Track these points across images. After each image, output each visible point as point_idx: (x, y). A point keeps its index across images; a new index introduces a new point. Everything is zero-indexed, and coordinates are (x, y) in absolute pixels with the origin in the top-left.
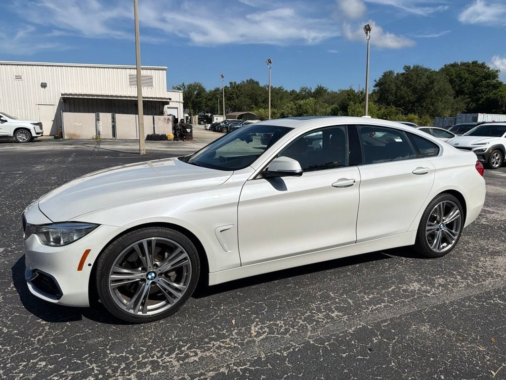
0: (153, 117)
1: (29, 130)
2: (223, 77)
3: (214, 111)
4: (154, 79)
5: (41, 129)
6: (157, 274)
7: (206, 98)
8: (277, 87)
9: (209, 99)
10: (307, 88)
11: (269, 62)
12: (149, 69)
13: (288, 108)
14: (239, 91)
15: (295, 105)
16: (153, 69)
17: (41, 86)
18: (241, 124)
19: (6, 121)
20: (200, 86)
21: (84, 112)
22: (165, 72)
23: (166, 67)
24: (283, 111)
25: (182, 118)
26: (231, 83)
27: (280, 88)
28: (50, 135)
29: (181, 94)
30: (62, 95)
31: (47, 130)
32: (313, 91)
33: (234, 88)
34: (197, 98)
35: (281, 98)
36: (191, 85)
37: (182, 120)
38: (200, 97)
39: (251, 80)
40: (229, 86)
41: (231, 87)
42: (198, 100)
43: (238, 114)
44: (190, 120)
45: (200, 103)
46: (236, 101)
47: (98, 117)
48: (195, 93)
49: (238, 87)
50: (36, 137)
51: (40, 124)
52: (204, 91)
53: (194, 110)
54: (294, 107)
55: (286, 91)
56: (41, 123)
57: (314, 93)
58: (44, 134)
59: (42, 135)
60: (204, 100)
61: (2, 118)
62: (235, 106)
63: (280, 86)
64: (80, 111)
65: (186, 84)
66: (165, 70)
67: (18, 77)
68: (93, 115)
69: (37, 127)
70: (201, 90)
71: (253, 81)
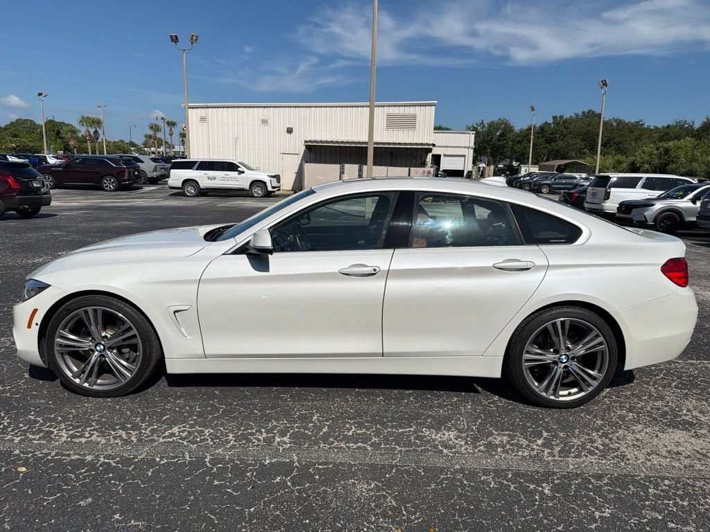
0: (409, 170)
1: (264, 183)
2: (533, 110)
3: (523, 160)
4: (418, 118)
5: (279, 182)
6: (106, 347)
7: (512, 141)
8: (633, 122)
9: (518, 142)
10: (686, 122)
11: (604, 85)
12: (412, 106)
13: (644, 153)
14: (567, 128)
15: (657, 149)
16: (418, 106)
17: (287, 131)
18: (552, 178)
19: (243, 172)
20: (506, 124)
21: (330, 163)
22: (433, 108)
23: (436, 102)
24: (634, 158)
25: (470, 170)
26: (554, 118)
27: (638, 122)
28: (292, 190)
29: (473, 136)
30: (306, 142)
31: (287, 183)
32: (697, 126)
33: (558, 124)
34: (499, 140)
35: (638, 139)
36: (492, 123)
37: (469, 172)
38: (504, 140)
39: (589, 112)
40: (550, 121)
41: (554, 123)
42: (501, 143)
43: (557, 163)
44: (482, 172)
45: (503, 147)
46: (560, 143)
47: (343, 169)
48: (498, 134)
49: (565, 122)
50: (274, 192)
51: (277, 177)
52: (512, 131)
53: (494, 158)
54: (655, 152)
55: (648, 127)
56: (279, 175)
57: (698, 130)
58: (281, 188)
59: (279, 190)
60: (510, 143)
61: (239, 169)
62: (557, 151)
63: (638, 120)
64: (325, 162)
65: (486, 122)
66: (434, 105)
67: (265, 122)
68: (338, 166)
69: (274, 180)
70: (508, 129)
71: (593, 112)
